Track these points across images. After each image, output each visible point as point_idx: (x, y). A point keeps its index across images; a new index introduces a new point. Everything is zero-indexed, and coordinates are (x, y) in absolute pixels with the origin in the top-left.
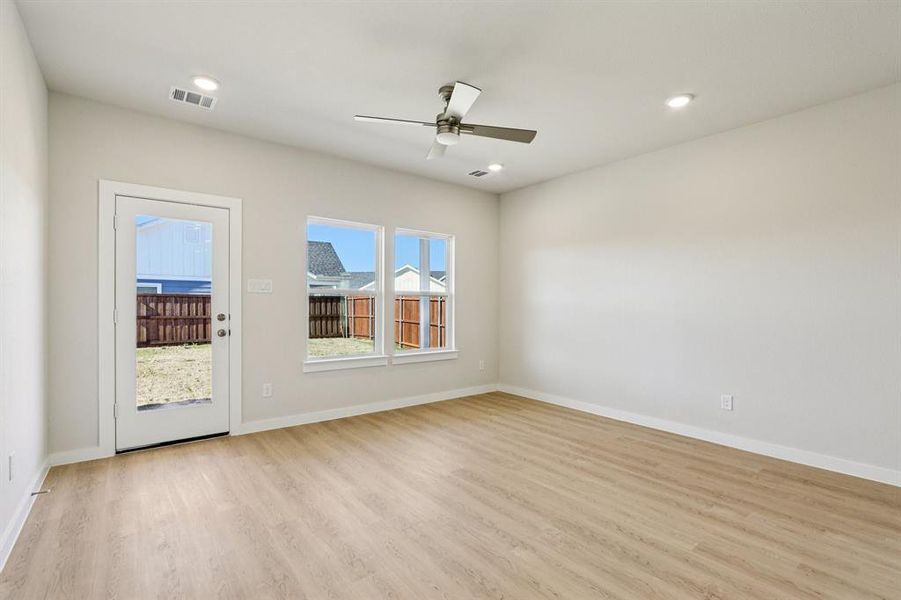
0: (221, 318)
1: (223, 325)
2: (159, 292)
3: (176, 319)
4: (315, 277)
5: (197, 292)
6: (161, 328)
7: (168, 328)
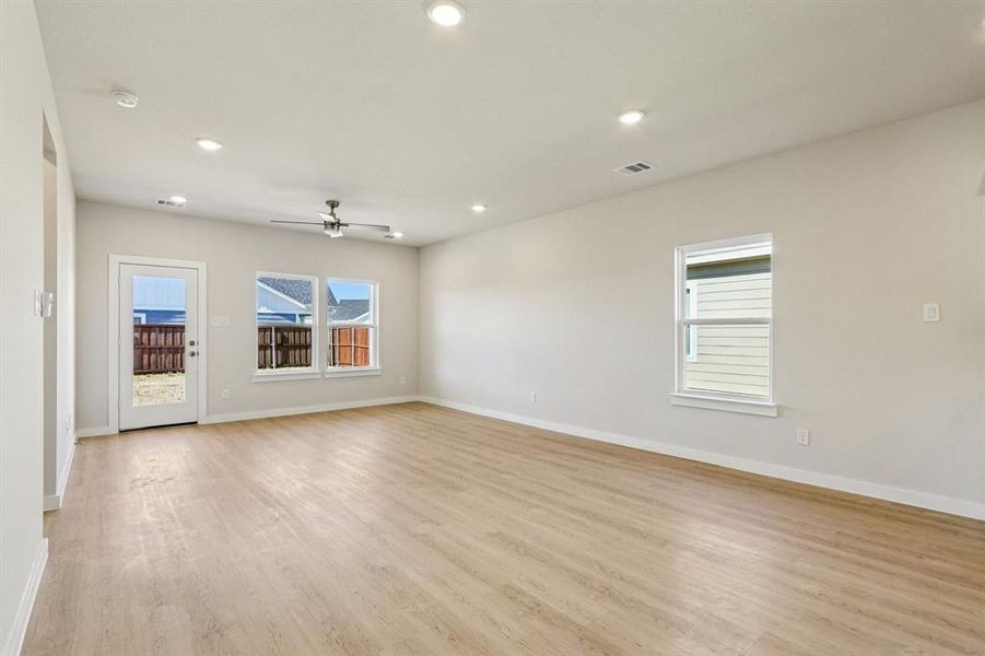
0: (192, 343)
1: (194, 349)
2: (144, 322)
3: (160, 349)
4: (304, 306)
5: (176, 322)
6: (146, 356)
7: (153, 356)
